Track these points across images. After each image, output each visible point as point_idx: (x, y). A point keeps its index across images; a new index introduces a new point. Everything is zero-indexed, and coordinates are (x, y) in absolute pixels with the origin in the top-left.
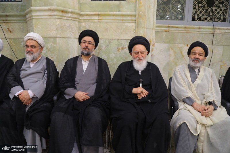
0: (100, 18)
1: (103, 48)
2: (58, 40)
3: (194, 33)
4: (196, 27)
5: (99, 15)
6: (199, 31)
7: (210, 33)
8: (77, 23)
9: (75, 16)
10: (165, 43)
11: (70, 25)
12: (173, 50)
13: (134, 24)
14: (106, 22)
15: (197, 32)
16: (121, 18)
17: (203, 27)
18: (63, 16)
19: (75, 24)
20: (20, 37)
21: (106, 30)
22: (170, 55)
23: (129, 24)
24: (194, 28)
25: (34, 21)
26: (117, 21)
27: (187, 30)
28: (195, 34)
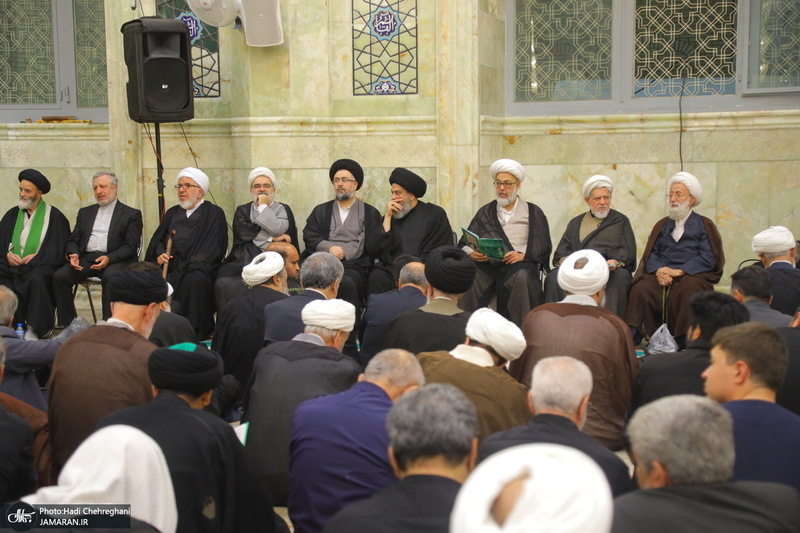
0: (371, 128)
1: (377, 186)
2: (294, 174)
3: (630, 133)
4: (632, 116)
5: (367, 123)
6: (642, 128)
7: (673, 130)
8: (327, 140)
9: (324, 128)
10: (553, 163)
11: (314, 146)
12: (576, 181)
13: (433, 138)
14: (382, 136)
15: (637, 131)
16: (410, 128)
17: (651, 116)
18: (302, 132)
19: (324, 143)
20: (213, 166)
21: (383, 151)
22: (569, 195)
23: (424, 139)
24: (627, 121)
25: (253, 140)
26: (403, 133)
27: (608, 126)
28: (634, 136)
